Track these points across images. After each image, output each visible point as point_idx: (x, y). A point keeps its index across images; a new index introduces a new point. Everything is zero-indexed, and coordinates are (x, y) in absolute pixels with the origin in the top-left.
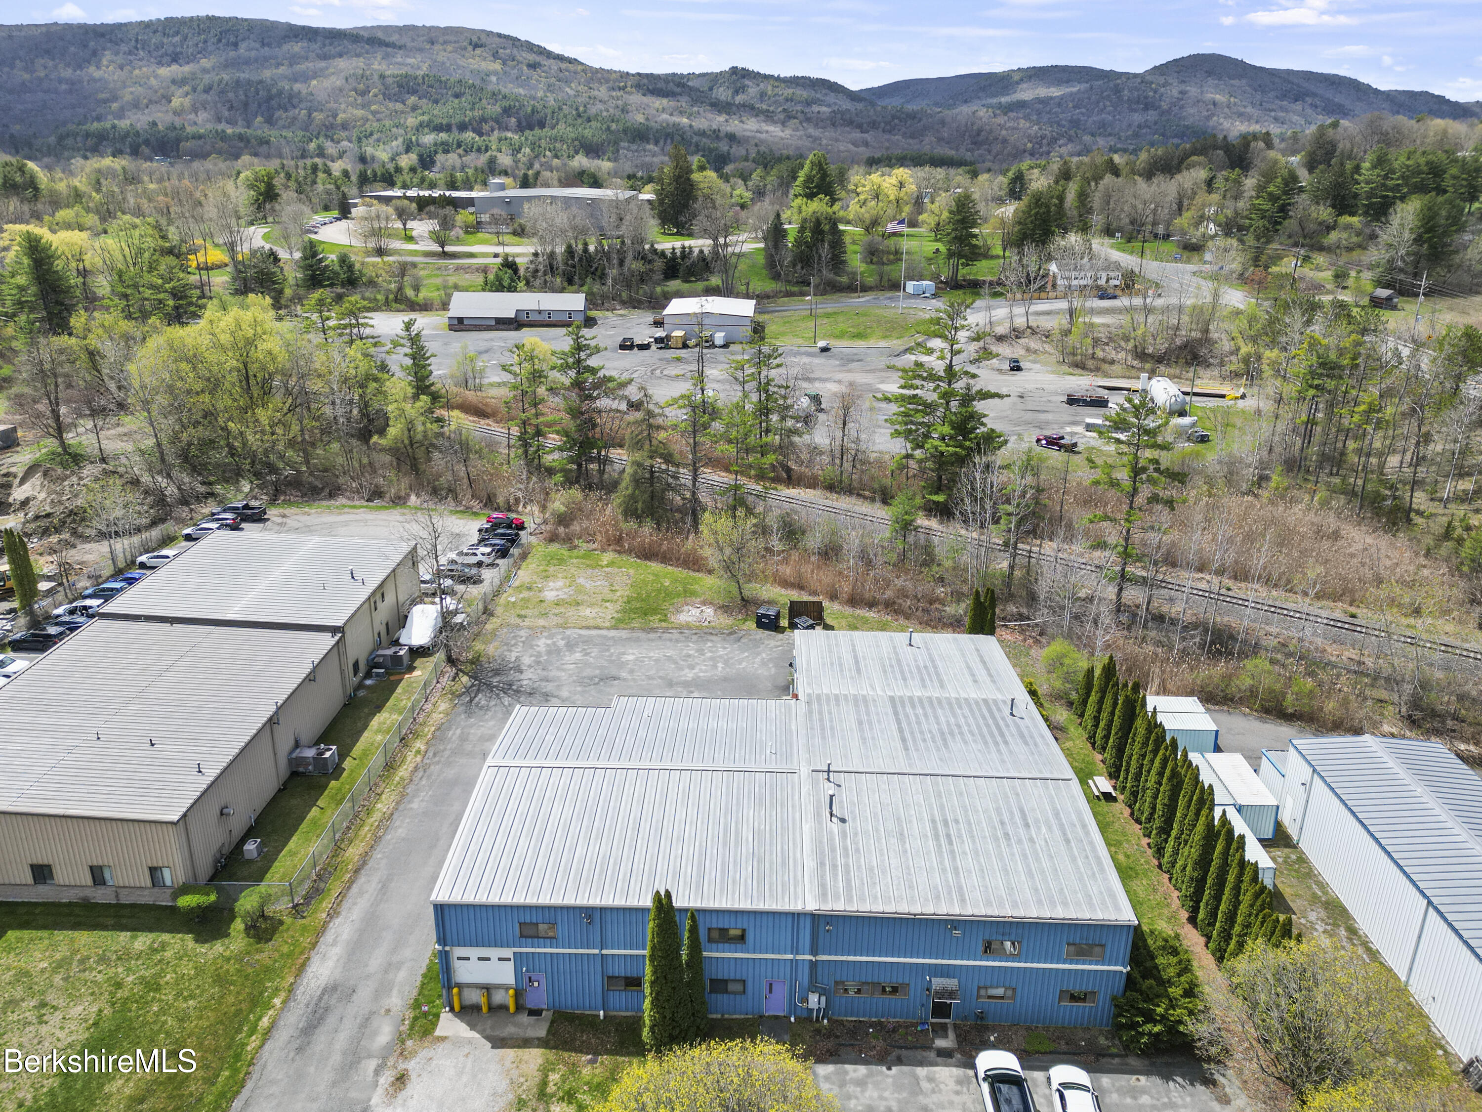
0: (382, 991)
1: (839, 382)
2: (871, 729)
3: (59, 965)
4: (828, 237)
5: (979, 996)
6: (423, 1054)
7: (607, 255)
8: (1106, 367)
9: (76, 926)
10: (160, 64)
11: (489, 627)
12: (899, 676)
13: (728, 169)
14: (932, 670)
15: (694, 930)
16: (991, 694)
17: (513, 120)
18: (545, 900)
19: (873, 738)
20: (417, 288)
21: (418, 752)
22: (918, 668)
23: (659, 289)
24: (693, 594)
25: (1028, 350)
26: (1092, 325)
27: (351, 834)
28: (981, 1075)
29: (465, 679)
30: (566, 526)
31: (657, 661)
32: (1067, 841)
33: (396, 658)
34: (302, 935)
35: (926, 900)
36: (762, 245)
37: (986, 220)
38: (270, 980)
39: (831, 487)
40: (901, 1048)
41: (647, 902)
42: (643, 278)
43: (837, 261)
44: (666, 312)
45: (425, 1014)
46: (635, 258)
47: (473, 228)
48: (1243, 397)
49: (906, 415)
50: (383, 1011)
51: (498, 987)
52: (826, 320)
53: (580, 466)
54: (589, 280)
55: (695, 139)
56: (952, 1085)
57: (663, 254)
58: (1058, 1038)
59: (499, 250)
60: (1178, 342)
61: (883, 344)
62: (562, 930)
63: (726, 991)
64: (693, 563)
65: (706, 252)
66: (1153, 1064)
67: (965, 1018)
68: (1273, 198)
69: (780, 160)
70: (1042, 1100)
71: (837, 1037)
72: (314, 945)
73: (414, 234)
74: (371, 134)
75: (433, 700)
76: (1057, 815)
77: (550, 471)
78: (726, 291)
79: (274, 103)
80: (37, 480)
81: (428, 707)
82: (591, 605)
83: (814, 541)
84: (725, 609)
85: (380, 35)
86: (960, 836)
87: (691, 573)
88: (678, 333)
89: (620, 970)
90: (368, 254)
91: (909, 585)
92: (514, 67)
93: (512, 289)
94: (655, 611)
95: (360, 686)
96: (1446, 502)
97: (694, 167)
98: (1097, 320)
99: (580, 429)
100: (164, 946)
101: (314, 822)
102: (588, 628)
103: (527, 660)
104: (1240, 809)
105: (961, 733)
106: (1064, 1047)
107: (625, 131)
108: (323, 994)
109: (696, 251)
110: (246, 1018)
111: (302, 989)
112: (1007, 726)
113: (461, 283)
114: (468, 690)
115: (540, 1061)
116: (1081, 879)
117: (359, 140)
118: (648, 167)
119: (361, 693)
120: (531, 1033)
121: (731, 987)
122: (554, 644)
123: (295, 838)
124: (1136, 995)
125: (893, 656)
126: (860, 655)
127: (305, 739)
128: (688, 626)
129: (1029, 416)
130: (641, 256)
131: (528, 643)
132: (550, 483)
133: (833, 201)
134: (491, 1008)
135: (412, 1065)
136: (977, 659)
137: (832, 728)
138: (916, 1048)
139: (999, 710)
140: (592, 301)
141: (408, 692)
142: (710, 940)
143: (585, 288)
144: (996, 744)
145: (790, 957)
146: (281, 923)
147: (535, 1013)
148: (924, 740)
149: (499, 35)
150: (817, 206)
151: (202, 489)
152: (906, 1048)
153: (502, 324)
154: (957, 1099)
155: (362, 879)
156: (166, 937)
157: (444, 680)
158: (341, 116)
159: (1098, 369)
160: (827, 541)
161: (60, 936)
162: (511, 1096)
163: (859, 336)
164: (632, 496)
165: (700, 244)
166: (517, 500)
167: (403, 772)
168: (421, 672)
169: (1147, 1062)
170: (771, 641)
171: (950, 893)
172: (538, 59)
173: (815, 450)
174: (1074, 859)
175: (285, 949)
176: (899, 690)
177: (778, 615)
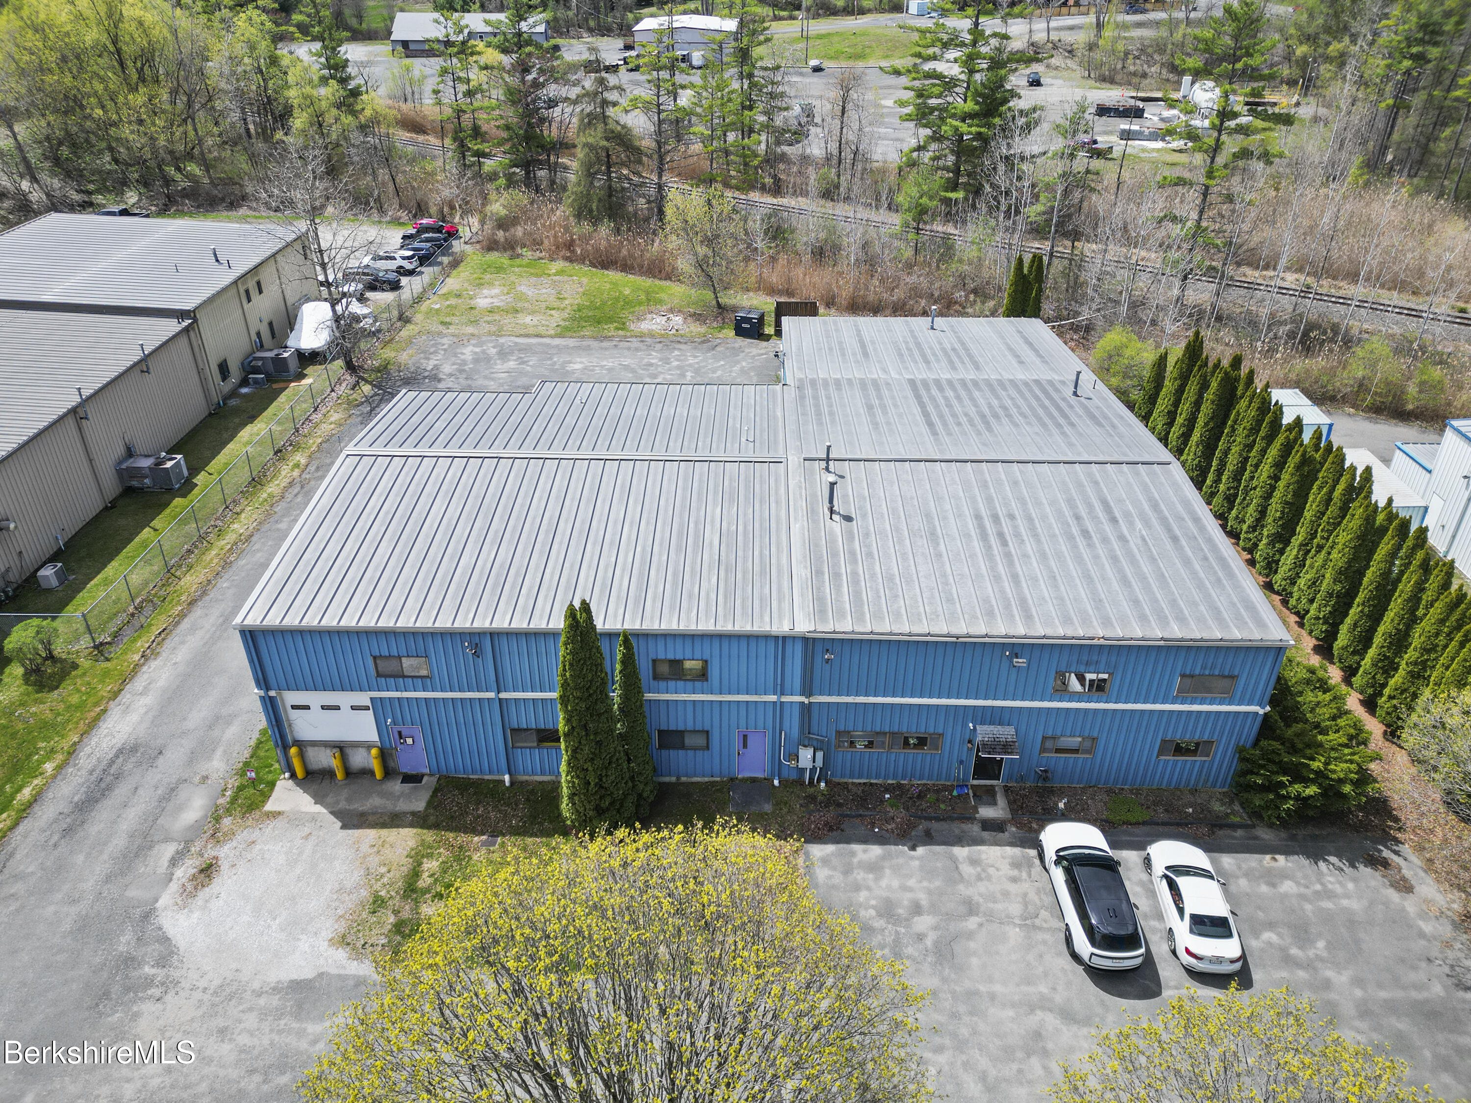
0: (200, 752)
2: (885, 412)
5: (1043, 750)
6: (243, 836)
8: (1138, 79)
11: (404, 333)
12: (919, 359)
14: (962, 352)
15: (628, 660)
16: (1044, 374)
18: (406, 622)
19: (888, 423)
20: (359, 16)
21: (297, 466)
22: (944, 350)
23: (631, 16)
24: (659, 302)
27: (192, 559)
28: (1050, 855)
29: (367, 389)
30: (508, 231)
31: (610, 370)
32: (1175, 539)
33: (279, 362)
34: (102, 681)
35: (974, 617)
38: (47, 739)
40: (930, 819)
44: (636, 28)
45: (256, 783)
50: (197, 779)
51: (355, 745)
52: (819, 42)
53: (525, 169)
56: (1006, 870)
58: (1156, 804)
62: (437, 666)
63: (683, 747)
64: (661, 270)
66: (1293, 838)
67: (1022, 779)
70: (1138, 889)
71: (840, 805)
72: (115, 695)
75: (324, 410)
76: (1155, 507)
77: (491, 177)
78: (706, 10)
81: (317, 417)
82: (533, 313)
83: (805, 240)
84: (698, 317)
86: (1017, 535)
87: (657, 282)
89: (528, 720)
93: (464, 9)
94: (610, 320)
95: (233, 394)
98: (1128, 34)
99: (523, 122)
101: (144, 545)
102: (527, 336)
103: (447, 368)
105: (1009, 416)
106: (1163, 816)
108: (117, 756)
111: (88, 750)
112: (1071, 407)
114: (368, 400)
115: (412, 843)
116: (1201, 585)
119: (233, 402)
120: (403, 806)
121: (689, 740)
122: (484, 352)
123: (114, 563)
124: (1276, 745)
125: (910, 340)
126: (867, 339)
127: (139, 446)
128: (651, 335)
131: (451, 351)
134: (348, 773)
135: (225, 852)
136: (1021, 341)
137: (831, 414)
138: (952, 819)
139: (1057, 390)
140: (554, 26)
141: (294, 399)
142: (656, 677)
144: (1059, 426)
145: (773, 698)
146: (75, 666)
147: (412, 779)
148: (959, 424)
152: (937, 819)
154: (1013, 888)
155: (197, 612)
157: (342, 389)
159: (1129, 82)
160: (822, 240)
162: (364, 893)
163: (856, 56)
164: (584, 195)
166: (452, 207)
167: (273, 488)
168: (313, 378)
169: (1283, 834)
170: (754, 348)
171: (1008, 607)
175: (75, 699)
176: (921, 373)
177: (761, 318)
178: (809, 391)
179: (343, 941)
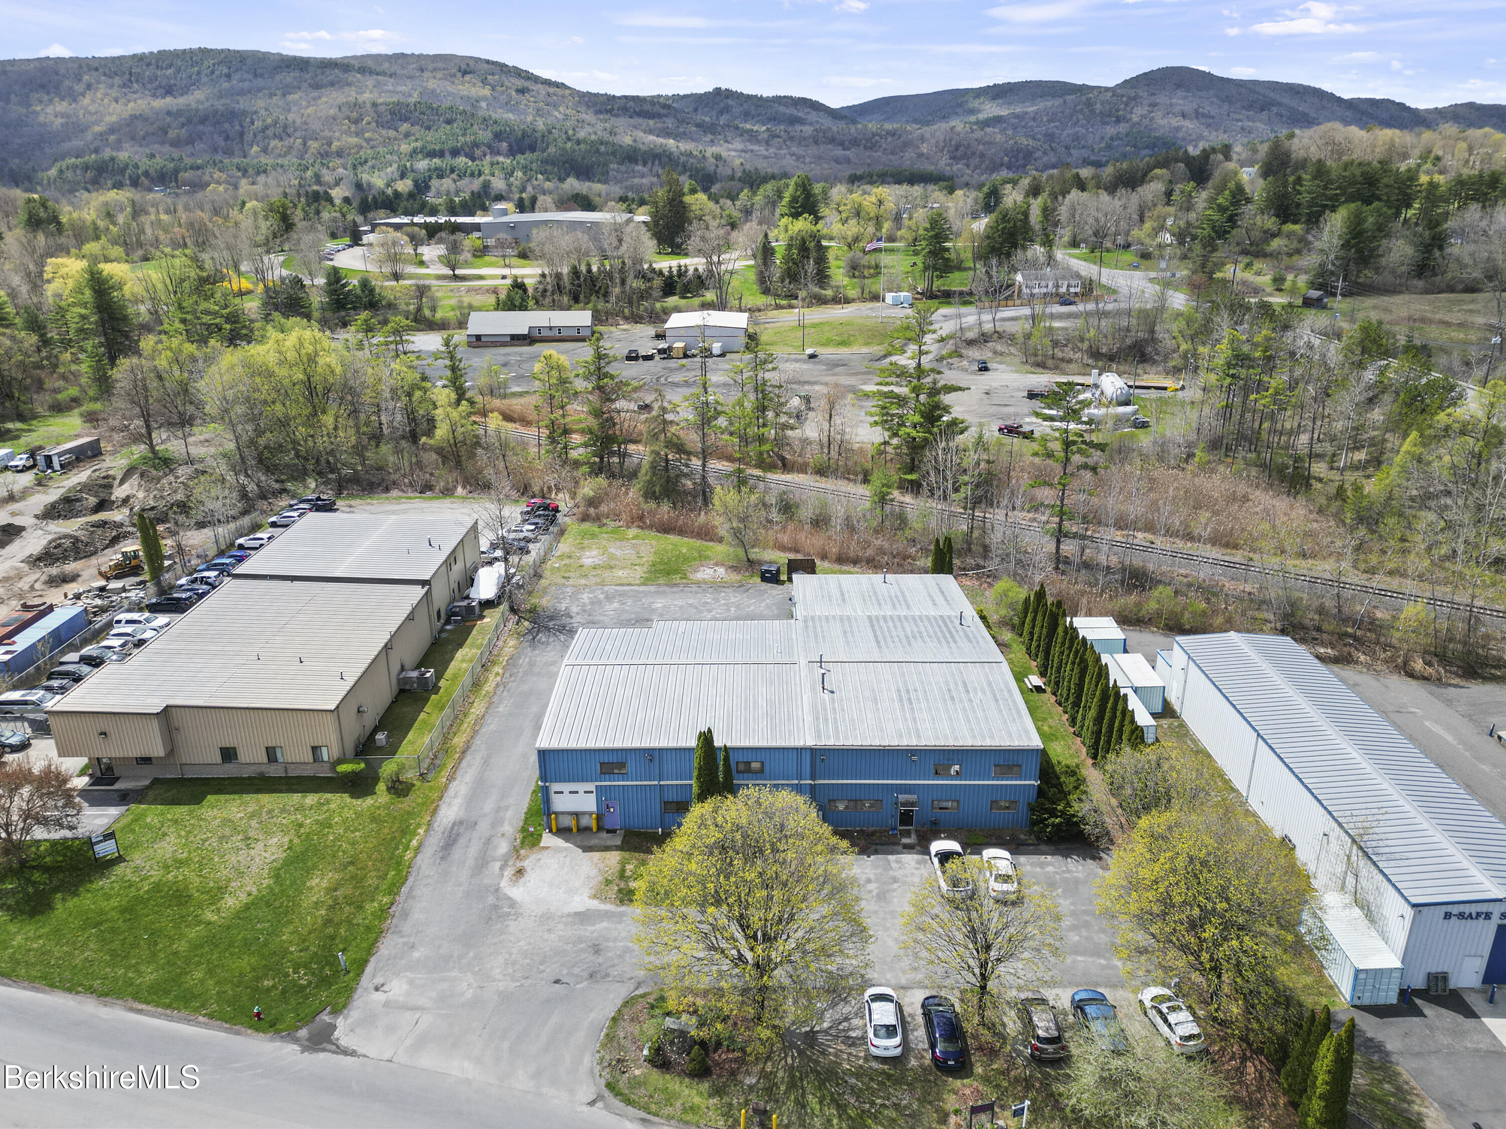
0: (497, 822)
1: (826, 384)
2: (853, 635)
3: (252, 815)
4: (813, 254)
5: (933, 808)
6: (534, 857)
7: (610, 275)
8: (1064, 365)
9: (259, 791)
10: (154, 96)
11: (540, 585)
12: (875, 603)
13: (715, 189)
14: (901, 597)
15: (727, 759)
16: (946, 611)
17: (505, 144)
18: (618, 744)
19: (854, 641)
20: (433, 309)
21: (497, 674)
22: (890, 597)
23: (658, 305)
24: (707, 558)
25: (995, 352)
26: (1051, 328)
27: (454, 729)
28: (933, 853)
29: (526, 623)
30: (596, 507)
31: (681, 607)
32: (997, 700)
33: (469, 608)
34: (431, 792)
35: (893, 736)
36: (752, 262)
37: (958, 235)
38: (412, 819)
39: (821, 472)
40: (877, 845)
41: (693, 743)
42: (644, 295)
43: (822, 277)
44: (667, 325)
45: (532, 834)
46: (636, 277)
47: (482, 252)
48: (1183, 388)
49: (884, 408)
50: (499, 835)
51: (584, 813)
52: (813, 330)
53: (602, 458)
54: (593, 298)
55: (683, 159)
56: (913, 864)
57: (661, 273)
58: (991, 835)
59: (506, 272)
60: (1128, 342)
61: (865, 350)
62: (630, 767)
64: (707, 534)
65: (701, 270)
66: (1057, 848)
67: (923, 824)
68: (1222, 209)
69: (766, 179)
72: (441, 798)
73: (425, 258)
74: (366, 161)
75: (503, 638)
76: (990, 684)
77: (576, 464)
78: (721, 305)
79: (269, 132)
80: (135, 480)
81: (500, 643)
82: (623, 568)
83: (806, 513)
84: (734, 568)
85: (370, 63)
86: (918, 699)
87: (705, 543)
88: (679, 345)
89: (671, 796)
90: (387, 278)
91: (886, 545)
92: (502, 93)
93: (523, 307)
94: (676, 572)
95: (442, 630)
96: (1342, 471)
97: (686, 190)
98: (1057, 324)
99: (602, 426)
100: (328, 802)
101: (424, 722)
102: (622, 585)
103: (574, 609)
104: (1136, 690)
105: (922, 637)
106: (994, 839)
107: (614, 154)
108: (453, 826)
109: (691, 272)
110: (400, 842)
111: (437, 823)
112: (956, 630)
113: (475, 303)
114: (530, 631)
115: (618, 858)
116: (1005, 722)
117: (355, 167)
118: (638, 189)
119: (444, 635)
120: (610, 843)
122: (595, 597)
123: (412, 732)
124: (1044, 800)
125: (871, 589)
127: (408, 664)
128: (704, 582)
129: (994, 409)
130: (642, 275)
131: (574, 597)
132: (578, 473)
133: (817, 219)
134: (579, 830)
135: (526, 864)
136: (937, 589)
137: (823, 636)
138: (888, 844)
139: (950, 620)
140: (597, 318)
141: (482, 632)
142: (738, 771)
143: (590, 305)
144: (948, 643)
145: (796, 781)
146: (413, 785)
147: (613, 831)
148: (893, 642)
149: (488, 62)
150: (802, 225)
151: (277, 486)
152: (881, 845)
153: (517, 339)
154: (916, 871)
155: (468, 757)
156: (329, 796)
157: (510, 625)
158: (336, 145)
159: (1056, 368)
160: (818, 512)
161: (247, 797)
162: (600, 878)
163: (843, 343)
164: (650, 482)
165: (694, 263)
166: (549, 488)
167: (488, 687)
168: (491, 619)
169: (1053, 848)
170: (774, 591)
171: (909, 732)
172: (527, 84)
173: (805, 442)
174: (1000, 711)
175: (420, 801)
176: (875, 612)
177: (778, 571)
178: (810, 623)
179: (595, 897)
